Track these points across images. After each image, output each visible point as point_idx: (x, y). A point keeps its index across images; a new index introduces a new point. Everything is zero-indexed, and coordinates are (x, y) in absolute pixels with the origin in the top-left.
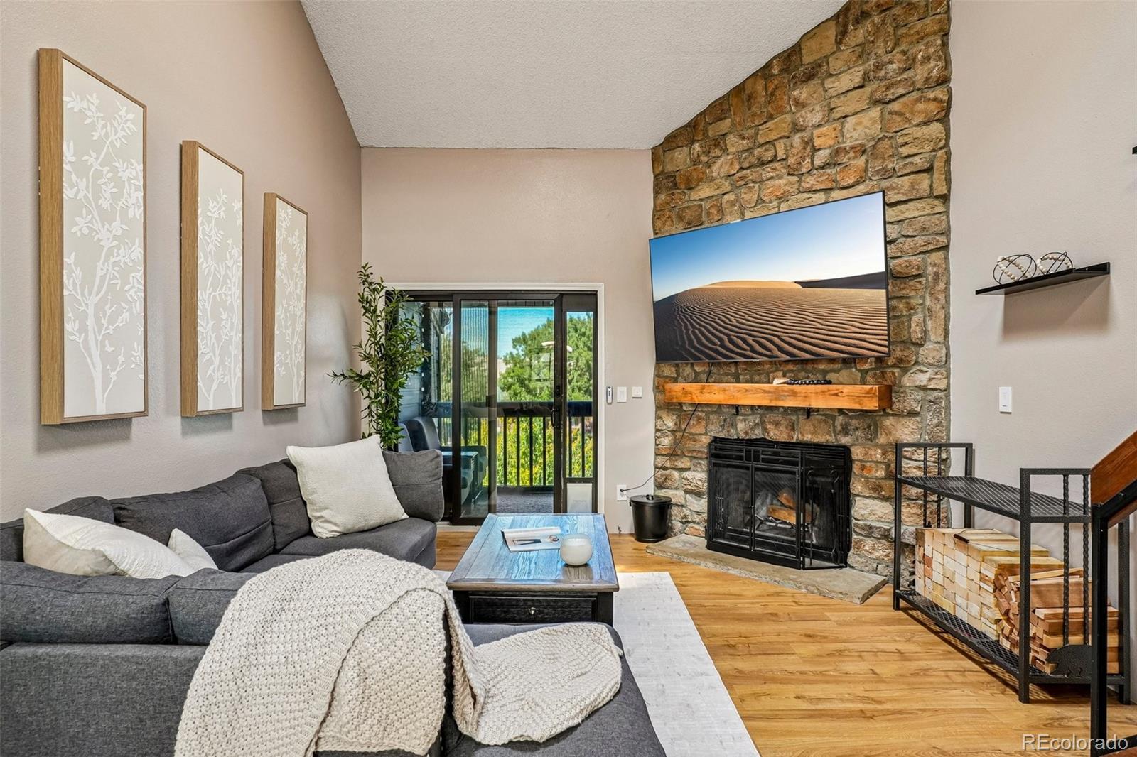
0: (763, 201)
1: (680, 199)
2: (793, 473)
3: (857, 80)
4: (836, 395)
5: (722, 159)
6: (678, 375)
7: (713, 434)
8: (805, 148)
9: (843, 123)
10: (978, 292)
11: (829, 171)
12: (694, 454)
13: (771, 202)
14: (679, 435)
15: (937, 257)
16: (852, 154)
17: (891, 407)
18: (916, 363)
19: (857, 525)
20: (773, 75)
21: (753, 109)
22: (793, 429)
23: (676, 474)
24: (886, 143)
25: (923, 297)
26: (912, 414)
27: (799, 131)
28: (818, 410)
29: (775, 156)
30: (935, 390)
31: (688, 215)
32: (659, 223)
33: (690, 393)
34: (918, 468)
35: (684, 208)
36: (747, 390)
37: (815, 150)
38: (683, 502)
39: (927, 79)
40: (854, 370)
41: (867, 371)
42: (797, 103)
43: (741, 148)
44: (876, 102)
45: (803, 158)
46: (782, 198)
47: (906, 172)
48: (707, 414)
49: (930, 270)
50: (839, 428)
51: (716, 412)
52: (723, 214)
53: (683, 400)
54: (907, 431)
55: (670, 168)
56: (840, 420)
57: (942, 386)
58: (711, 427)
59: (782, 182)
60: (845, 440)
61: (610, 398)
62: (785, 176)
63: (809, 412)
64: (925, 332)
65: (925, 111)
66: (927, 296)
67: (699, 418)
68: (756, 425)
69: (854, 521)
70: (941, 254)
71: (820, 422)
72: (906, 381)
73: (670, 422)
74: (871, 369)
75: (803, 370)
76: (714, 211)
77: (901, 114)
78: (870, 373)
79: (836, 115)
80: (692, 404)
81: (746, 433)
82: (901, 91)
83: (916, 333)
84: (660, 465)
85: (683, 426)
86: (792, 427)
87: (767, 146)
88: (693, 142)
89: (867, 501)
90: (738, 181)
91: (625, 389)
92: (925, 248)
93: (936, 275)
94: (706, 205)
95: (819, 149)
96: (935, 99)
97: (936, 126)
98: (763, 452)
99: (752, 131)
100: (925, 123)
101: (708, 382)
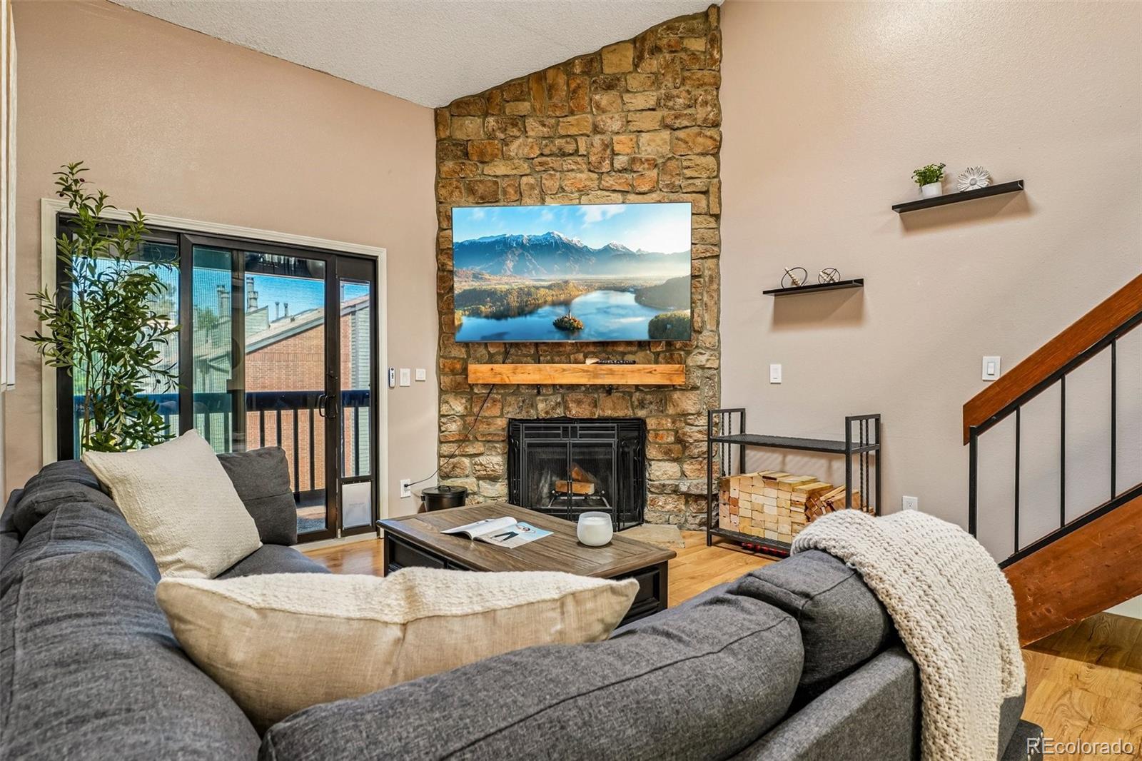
0: (564, 190)
1: (471, 171)
2: (610, 445)
3: (652, 103)
4: (651, 372)
5: (521, 140)
6: (468, 356)
7: (510, 416)
8: (605, 150)
9: (637, 136)
10: (765, 293)
11: (627, 176)
12: (490, 438)
13: (572, 193)
14: (470, 419)
15: (710, 263)
16: (646, 166)
18: (697, 347)
19: (652, 486)
20: (575, 74)
21: (554, 100)
22: (596, 406)
23: (466, 461)
24: (674, 163)
25: (701, 294)
26: (695, 388)
27: (599, 133)
28: (619, 388)
29: (577, 151)
30: (711, 368)
31: (481, 189)
32: (443, 192)
33: (501, 374)
34: (700, 432)
35: (477, 181)
36: (564, 370)
37: (614, 154)
38: (476, 489)
39: (705, 120)
40: (648, 352)
41: (657, 354)
42: (598, 107)
43: (541, 135)
44: (667, 127)
45: (603, 159)
46: (583, 192)
47: (689, 190)
48: (504, 395)
49: (707, 273)
50: (636, 403)
51: (513, 394)
52: (521, 196)
53: (491, 381)
54: (690, 403)
55: (459, 135)
56: (637, 395)
57: (716, 366)
58: (508, 409)
59: (583, 176)
60: (641, 413)
61: (392, 381)
62: (586, 171)
63: (609, 390)
64: (703, 322)
65: (703, 145)
66: (705, 293)
67: (495, 401)
68: (558, 404)
69: (649, 482)
70: (714, 260)
71: (618, 399)
72: (690, 361)
73: (458, 406)
74: (663, 352)
75: (604, 352)
76: (511, 190)
77: (686, 143)
78: (662, 355)
79: (632, 127)
80: (485, 385)
81: (547, 413)
82: (685, 123)
83: (698, 323)
84: (446, 453)
87: (568, 139)
88: (486, 114)
89: (661, 463)
90: (538, 166)
91: (408, 371)
92: (705, 255)
93: (711, 277)
94: (503, 183)
95: (618, 154)
96: (711, 138)
97: (710, 159)
98: (582, 428)
99: (553, 121)
100: (703, 154)
101: (503, 363)
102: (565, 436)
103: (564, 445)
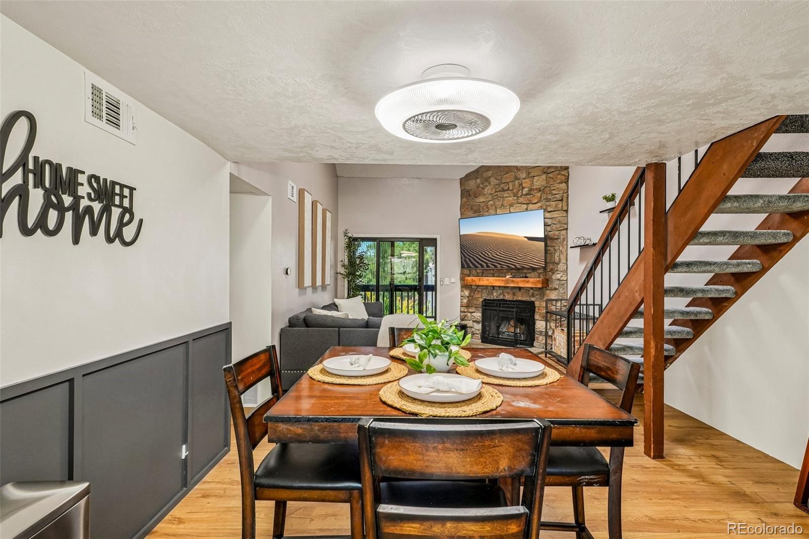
0: (504, 206)
1: (472, 201)
2: (513, 311)
4: (528, 282)
5: (489, 187)
6: (470, 273)
7: (484, 298)
8: (519, 187)
9: (533, 179)
10: (574, 247)
11: (528, 197)
12: (477, 306)
13: (507, 206)
14: (470, 298)
15: (564, 232)
16: (536, 191)
17: (548, 286)
18: (557, 270)
22: (514, 295)
23: (469, 314)
24: (548, 189)
25: (559, 247)
26: (555, 289)
27: (517, 179)
28: (523, 288)
29: (509, 188)
30: (563, 280)
31: (475, 208)
32: (463, 210)
33: (475, 281)
35: (473, 205)
36: (496, 280)
37: (523, 188)
38: (472, 326)
39: (561, 167)
40: (534, 273)
41: (540, 273)
43: (496, 183)
44: (545, 173)
45: (519, 190)
46: (511, 205)
47: (554, 200)
48: (482, 289)
49: (562, 237)
50: (531, 294)
51: (484, 289)
52: (489, 209)
53: (472, 284)
54: (554, 295)
55: (467, 188)
56: (531, 291)
57: (565, 279)
58: (483, 295)
59: (511, 199)
60: (533, 299)
61: (442, 283)
62: (512, 196)
63: (520, 288)
64: (560, 259)
65: (561, 178)
67: (479, 291)
68: (501, 294)
69: (536, 330)
70: (565, 231)
71: (524, 292)
72: (554, 277)
73: (467, 293)
75: (518, 272)
76: (485, 207)
77: (553, 179)
78: (542, 274)
79: (531, 175)
80: (476, 286)
82: (553, 170)
83: (557, 260)
84: (463, 311)
85: (472, 295)
86: (514, 294)
87: (506, 184)
88: (477, 178)
89: (540, 322)
90: (494, 197)
91: (448, 279)
92: (560, 229)
93: (564, 238)
94: (482, 205)
95: (525, 188)
96: (564, 175)
97: (564, 185)
98: (503, 304)
99: (500, 177)
100: (561, 183)
101: (482, 276)
102: (497, 307)
103: (496, 310)
